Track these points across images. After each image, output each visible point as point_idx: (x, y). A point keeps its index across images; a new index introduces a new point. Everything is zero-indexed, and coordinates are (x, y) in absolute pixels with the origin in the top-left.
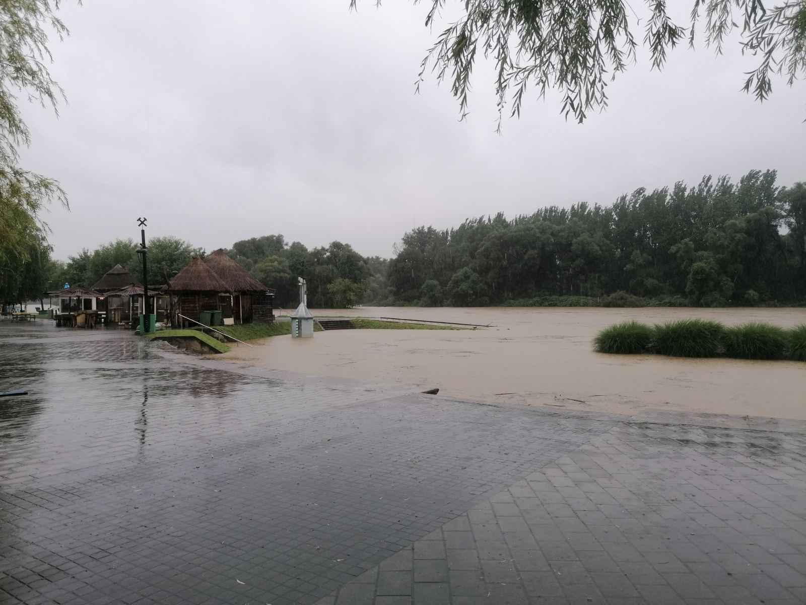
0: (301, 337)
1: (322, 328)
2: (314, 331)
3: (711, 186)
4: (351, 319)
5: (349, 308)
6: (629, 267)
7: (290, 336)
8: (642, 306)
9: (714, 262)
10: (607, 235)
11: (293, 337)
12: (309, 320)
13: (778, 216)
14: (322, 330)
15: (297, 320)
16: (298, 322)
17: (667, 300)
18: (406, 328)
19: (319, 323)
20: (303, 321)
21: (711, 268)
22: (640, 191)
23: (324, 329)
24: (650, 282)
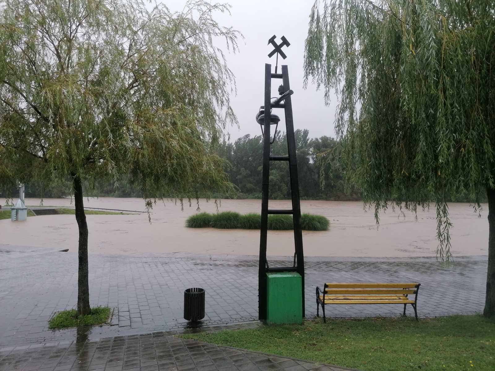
0: (18, 220)
1: (35, 214)
2: (27, 216)
3: (280, 136)
4: (57, 208)
5: (64, 198)
6: (238, 177)
7: (10, 219)
8: (244, 199)
9: (279, 177)
10: (229, 158)
11: (12, 220)
12: (24, 210)
13: (308, 154)
14: (35, 216)
15: (15, 210)
16: (16, 211)
17: (257, 196)
18: (93, 214)
19: (33, 211)
20: (19, 210)
21: (277, 179)
22: (247, 136)
23: (36, 215)
24: (249, 186)
